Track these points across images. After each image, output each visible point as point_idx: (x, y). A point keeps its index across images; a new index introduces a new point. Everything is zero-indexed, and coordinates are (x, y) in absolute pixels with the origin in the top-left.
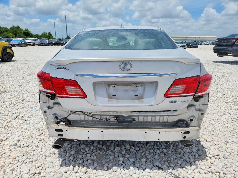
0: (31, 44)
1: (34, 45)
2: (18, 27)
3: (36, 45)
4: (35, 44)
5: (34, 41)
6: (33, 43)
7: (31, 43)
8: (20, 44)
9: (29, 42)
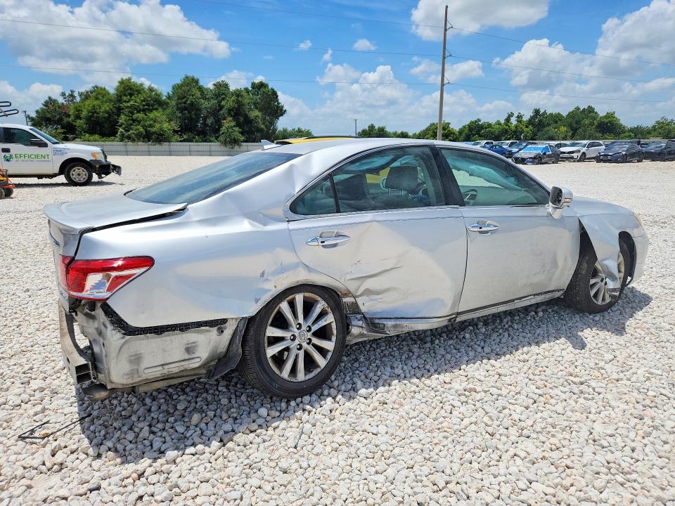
0: (572, 158)
1: (583, 158)
2: (590, 110)
3: (589, 159)
4: (587, 157)
5: (584, 150)
6: (580, 154)
7: (575, 155)
8: (540, 157)
9: (569, 153)
